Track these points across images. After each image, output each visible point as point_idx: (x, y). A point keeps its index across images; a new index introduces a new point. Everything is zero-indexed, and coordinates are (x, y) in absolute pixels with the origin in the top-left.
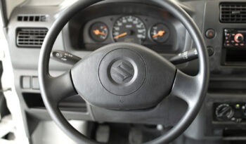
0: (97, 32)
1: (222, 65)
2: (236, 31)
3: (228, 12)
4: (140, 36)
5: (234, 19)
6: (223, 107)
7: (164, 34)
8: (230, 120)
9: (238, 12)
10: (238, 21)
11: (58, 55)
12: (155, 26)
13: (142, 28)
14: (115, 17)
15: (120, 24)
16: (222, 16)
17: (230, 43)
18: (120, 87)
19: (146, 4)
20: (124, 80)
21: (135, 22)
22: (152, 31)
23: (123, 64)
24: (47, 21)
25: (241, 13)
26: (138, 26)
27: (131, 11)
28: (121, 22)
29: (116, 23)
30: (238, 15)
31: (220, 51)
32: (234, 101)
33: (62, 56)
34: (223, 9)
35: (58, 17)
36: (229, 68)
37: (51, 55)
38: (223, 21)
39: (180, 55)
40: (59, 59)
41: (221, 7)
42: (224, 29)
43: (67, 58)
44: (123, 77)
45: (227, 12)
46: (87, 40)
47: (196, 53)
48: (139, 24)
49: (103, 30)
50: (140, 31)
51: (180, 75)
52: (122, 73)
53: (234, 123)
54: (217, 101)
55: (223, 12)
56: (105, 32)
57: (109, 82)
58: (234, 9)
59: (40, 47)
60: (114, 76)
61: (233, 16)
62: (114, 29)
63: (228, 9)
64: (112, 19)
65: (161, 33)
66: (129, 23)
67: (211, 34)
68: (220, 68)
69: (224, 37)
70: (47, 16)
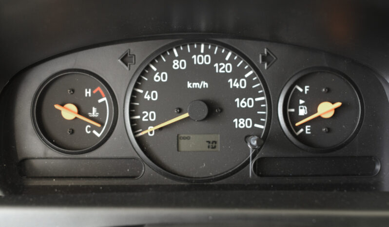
0: (69, 112)
4: (242, 123)
12: (300, 82)
13: (249, 92)
14: (140, 50)
15: (160, 77)
21: (223, 68)
22: (291, 101)
26: (234, 84)
27: (203, 23)
28: (168, 67)
29: (146, 71)
48: (238, 74)
49: (93, 101)
50: (242, 103)
56: (101, 108)
62: (135, 97)
65: (326, 109)
66: (196, 72)
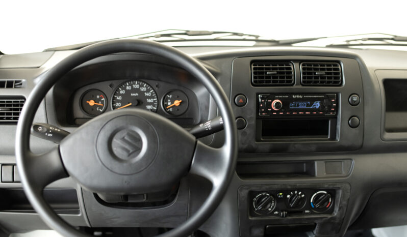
0: (92, 103)
1: (257, 140)
2: (272, 96)
3: (262, 73)
4: (149, 107)
5: (269, 82)
6: (262, 197)
7: (181, 103)
8: (272, 214)
9: (275, 72)
10: (275, 84)
11: (40, 129)
12: (169, 93)
13: (151, 97)
14: (116, 83)
15: (122, 92)
16: (255, 77)
17: (266, 111)
18: (125, 164)
19: (155, 62)
20: (129, 155)
21: (143, 89)
22: (165, 100)
23: (129, 135)
24: (24, 87)
25: (278, 73)
26: (147, 94)
27: (137, 74)
28: (125, 89)
29: (118, 90)
30: (274, 77)
31: (253, 122)
32: (276, 187)
33: (45, 130)
34: (254, 69)
35: (39, 82)
36: (266, 145)
37: (32, 129)
38: (255, 84)
39: (201, 125)
40: (42, 135)
41: (253, 67)
42: (257, 94)
43: (53, 132)
44: (127, 151)
45: (260, 73)
46: (79, 113)
47: (222, 123)
48: (148, 91)
49: (100, 99)
50: (149, 101)
51: (201, 147)
52: (127, 147)
53: (277, 218)
54: (254, 189)
55: (255, 73)
56: (102, 102)
57: (110, 158)
58: (269, 69)
59: (16, 123)
60: (117, 150)
61: (268, 77)
62: (114, 98)
63: (262, 69)
64: (111, 86)
65: (177, 103)
66: (134, 90)
67: (241, 101)
68: (254, 144)
69: (258, 103)
70: (23, 81)
